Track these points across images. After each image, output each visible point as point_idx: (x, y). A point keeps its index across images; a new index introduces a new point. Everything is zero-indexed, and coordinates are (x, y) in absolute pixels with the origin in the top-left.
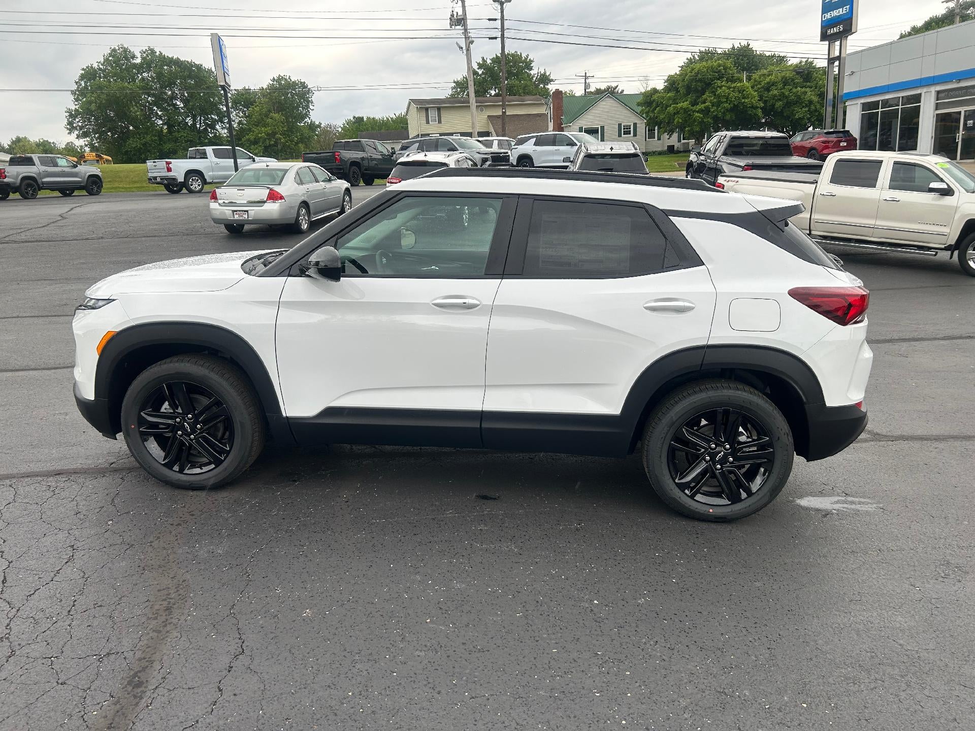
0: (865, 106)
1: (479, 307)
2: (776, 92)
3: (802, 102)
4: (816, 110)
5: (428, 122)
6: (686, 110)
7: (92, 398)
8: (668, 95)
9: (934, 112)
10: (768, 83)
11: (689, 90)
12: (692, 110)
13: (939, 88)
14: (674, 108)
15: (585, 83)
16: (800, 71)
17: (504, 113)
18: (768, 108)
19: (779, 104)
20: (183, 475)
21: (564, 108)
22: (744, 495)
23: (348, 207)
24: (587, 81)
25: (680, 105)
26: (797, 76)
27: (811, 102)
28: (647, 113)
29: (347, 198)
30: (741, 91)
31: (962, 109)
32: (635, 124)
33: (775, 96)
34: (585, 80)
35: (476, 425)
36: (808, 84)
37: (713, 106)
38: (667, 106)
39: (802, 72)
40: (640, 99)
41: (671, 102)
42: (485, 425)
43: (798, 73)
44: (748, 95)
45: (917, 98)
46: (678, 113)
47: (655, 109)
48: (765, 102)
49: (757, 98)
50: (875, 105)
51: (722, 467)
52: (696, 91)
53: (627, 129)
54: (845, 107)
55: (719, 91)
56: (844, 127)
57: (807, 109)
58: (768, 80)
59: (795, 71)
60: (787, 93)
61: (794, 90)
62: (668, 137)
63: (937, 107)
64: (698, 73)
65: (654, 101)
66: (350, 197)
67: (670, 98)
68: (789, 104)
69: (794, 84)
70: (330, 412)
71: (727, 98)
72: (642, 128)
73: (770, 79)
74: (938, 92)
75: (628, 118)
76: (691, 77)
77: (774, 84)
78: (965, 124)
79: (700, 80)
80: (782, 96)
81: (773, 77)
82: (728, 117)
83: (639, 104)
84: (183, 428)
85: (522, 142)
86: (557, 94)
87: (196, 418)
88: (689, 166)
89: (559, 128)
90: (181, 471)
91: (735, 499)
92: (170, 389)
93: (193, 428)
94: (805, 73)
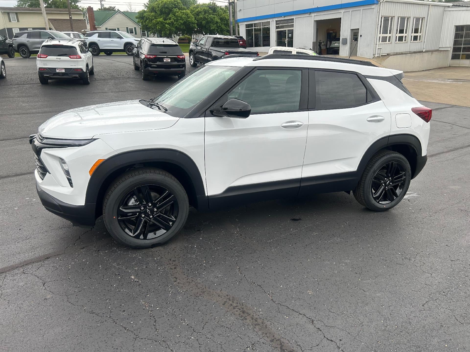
0: (247, 26)
1: (302, 126)
2: (202, 16)
3: (214, 22)
4: (220, 26)
5: (10, 21)
6: (162, 23)
7: (84, 204)
8: (152, 14)
9: (276, 30)
10: (198, 12)
11: (162, 13)
12: (165, 22)
13: (277, 19)
14: (156, 21)
15: (101, 4)
16: (211, 7)
17: (71, 18)
18: (199, 24)
19: (204, 22)
20: (146, 241)
21: (95, 17)
22: (395, 198)
23: (4, 72)
24: (102, 3)
25: (158, 20)
26: (210, 9)
27: (217, 22)
28: (142, 23)
29: (3, 67)
30: (187, 15)
31: (287, 29)
32: (135, 28)
33: (201, 18)
34: (101, 3)
35: (298, 185)
36: (215, 13)
37: (174, 21)
38: (152, 20)
39: (211, 8)
40: (137, 15)
41: (153, 18)
42: (302, 185)
43: (210, 8)
44: (190, 16)
46: (158, 23)
47: (146, 21)
48: (197, 21)
49: (194, 19)
50: (251, 25)
51: (388, 187)
52: (165, 13)
53: (131, 30)
54: (238, 25)
55: (177, 14)
56: (239, 35)
57: (216, 25)
58: (197, 10)
59: (209, 7)
60: (207, 17)
61: (210, 16)
62: (153, 36)
63: (277, 28)
64: (165, 4)
65: (145, 16)
66: (4, 66)
67: (153, 16)
68: (208, 22)
69: (209, 13)
70: (230, 189)
71: (181, 18)
72: (139, 31)
73: (198, 10)
74: (276, 21)
76: (162, 5)
77: (200, 12)
78: (288, 36)
79: (167, 8)
80: (205, 19)
81: (199, 9)
82: (182, 27)
83: (137, 18)
84: (145, 213)
85: (90, 35)
86: (90, 9)
87: (154, 205)
88: (191, 52)
89: (94, 28)
90: (145, 238)
91: (392, 200)
92: (139, 190)
93: (152, 212)
94: (213, 8)
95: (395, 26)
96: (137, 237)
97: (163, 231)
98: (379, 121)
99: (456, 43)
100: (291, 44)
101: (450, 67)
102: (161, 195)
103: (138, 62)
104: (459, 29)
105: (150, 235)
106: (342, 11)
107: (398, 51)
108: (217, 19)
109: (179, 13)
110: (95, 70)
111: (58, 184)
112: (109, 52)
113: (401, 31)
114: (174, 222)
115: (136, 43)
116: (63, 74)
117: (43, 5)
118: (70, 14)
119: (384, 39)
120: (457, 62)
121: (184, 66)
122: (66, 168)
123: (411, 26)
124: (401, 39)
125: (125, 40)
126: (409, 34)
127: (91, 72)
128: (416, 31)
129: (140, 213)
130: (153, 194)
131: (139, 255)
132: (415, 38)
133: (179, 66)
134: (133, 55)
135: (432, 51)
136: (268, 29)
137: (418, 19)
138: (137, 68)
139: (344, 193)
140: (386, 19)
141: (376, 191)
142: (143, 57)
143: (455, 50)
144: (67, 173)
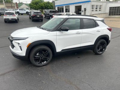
0: (58, 7)
7: (25, 55)
8: (33, 4)
9: (65, 8)
11: (35, 4)
12: (36, 6)
21: (18, 5)
30: (42, 4)
31: (68, 8)
34: (19, 1)
37: (39, 6)
45: (63, 7)
46: (34, 7)
48: (44, 6)
50: (59, 7)
51: (101, 48)
56: (56, 10)
65: (31, 5)
68: (47, 6)
72: (29, 8)
74: (65, 6)
75: (27, 7)
77: (45, 4)
78: (68, 10)
79: (37, 3)
84: (41, 57)
85: (17, 10)
86: (16, 3)
87: (43, 55)
88: (44, 14)
89: (17, 8)
90: (41, 64)
91: (102, 52)
92: (40, 51)
93: (43, 57)
94: (48, 3)
95: (95, 7)
96: (39, 64)
97: (46, 62)
98: (99, 31)
99: (110, 11)
100: (69, 12)
101: (108, 17)
102: (45, 52)
103: (30, 17)
104: (110, 8)
105: (42, 63)
106: (82, 4)
107: (96, 14)
108: (50, 6)
109: (40, 4)
110: (19, 19)
111: (18, 50)
112: (22, 14)
113: (96, 9)
114: (48, 59)
115: (29, 12)
116: (11, 20)
117: (4, 2)
118: (11, 4)
119: (92, 11)
120: (110, 16)
121: (43, 18)
122: (20, 45)
123: (99, 7)
124: (96, 10)
125: (26, 11)
126: (98, 9)
127: (18, 19)
128: (100, 8)
129: (40, 57)
130: (43, 52)
131: (40, 68)
132: (100, 10)
133: (41, 18)
134: (29, 15)
135: (104, 13)
136: (63, 8)
137: (100, 6)
138: (30, 18)
139: (90, 50)
140: (93, 5)
141: (98, 49)
142: (32, 15)
143: (109, 13)
144: (20, 47)
